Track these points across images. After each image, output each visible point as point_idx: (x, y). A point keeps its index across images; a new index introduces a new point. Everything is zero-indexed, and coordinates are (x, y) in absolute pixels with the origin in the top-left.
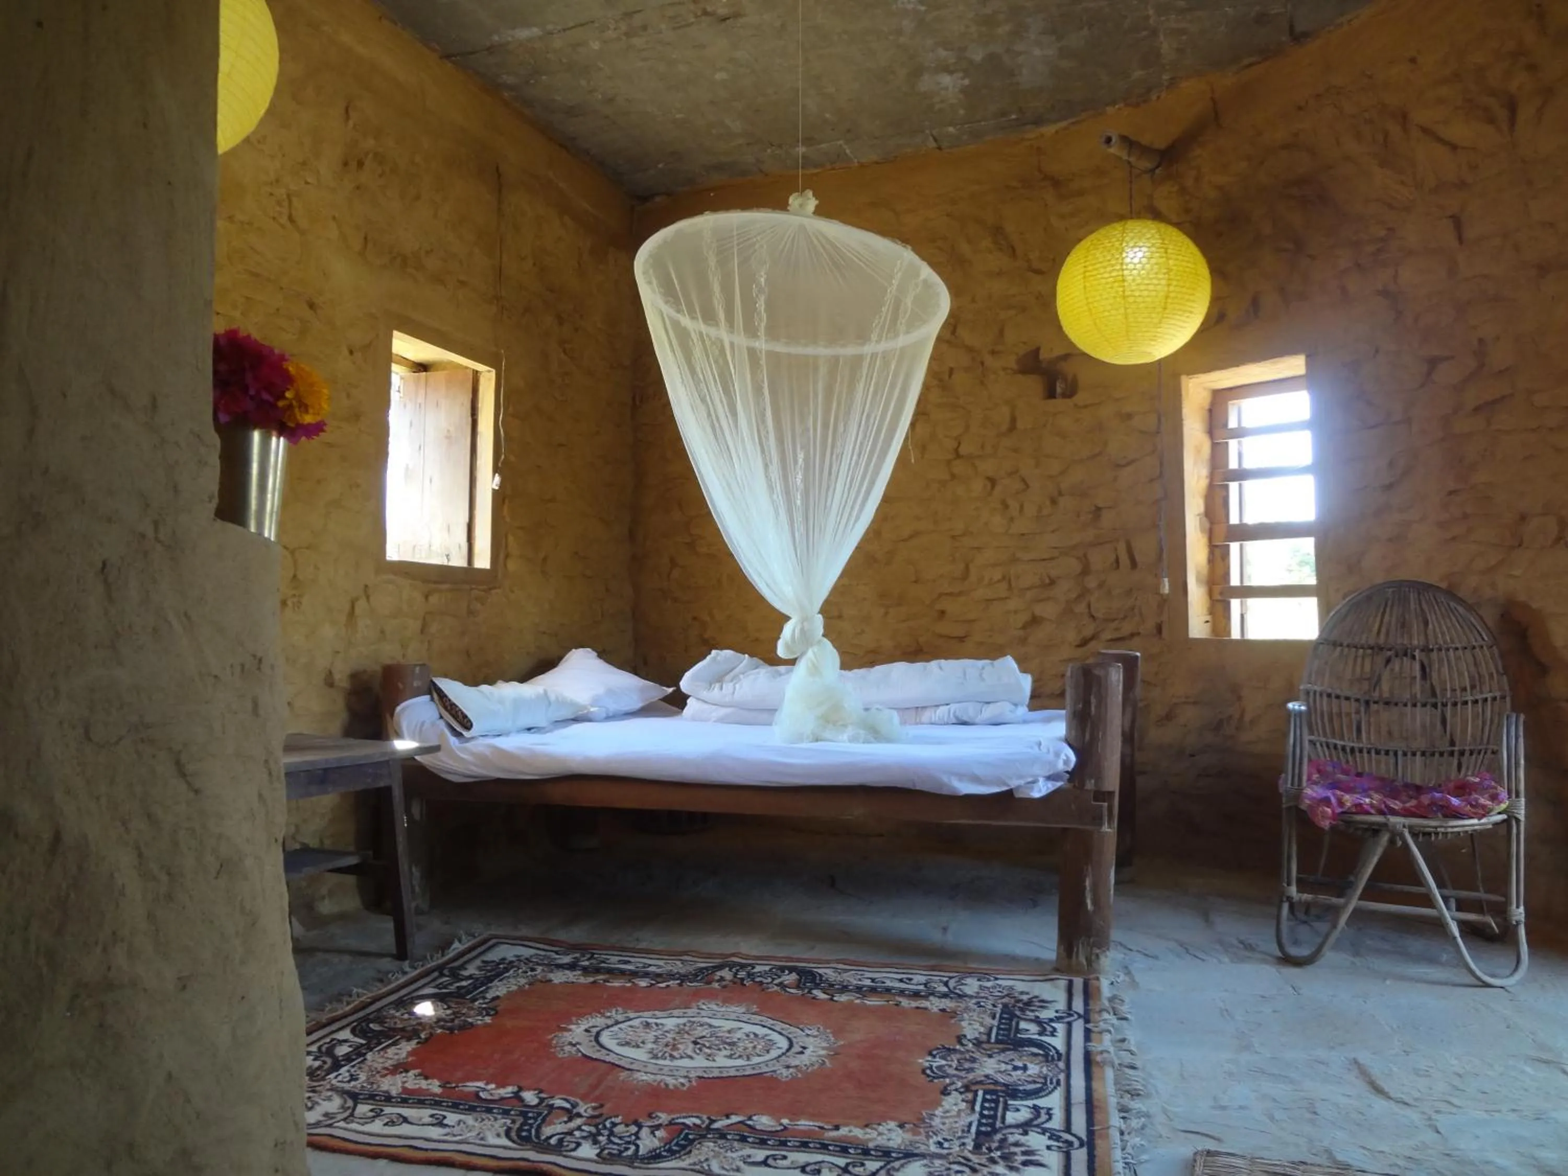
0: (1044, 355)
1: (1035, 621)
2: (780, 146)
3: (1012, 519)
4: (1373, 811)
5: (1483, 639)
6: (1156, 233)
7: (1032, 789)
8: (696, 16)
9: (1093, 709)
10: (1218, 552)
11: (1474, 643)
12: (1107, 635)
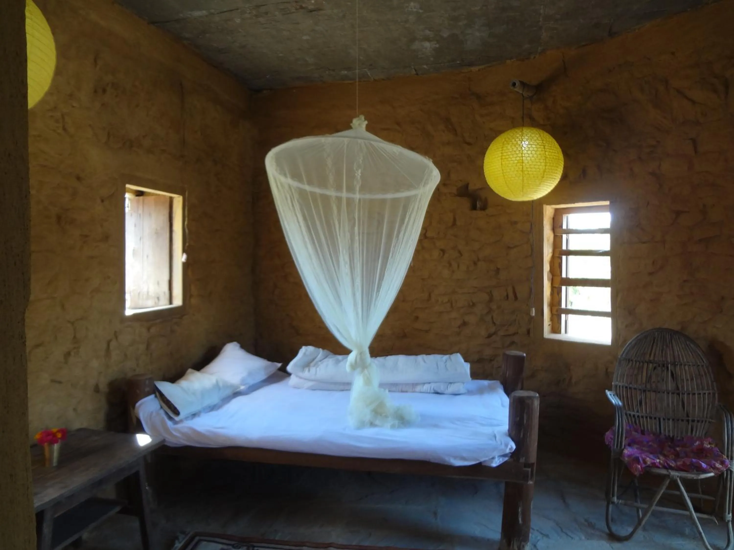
0: (471, 187)
1: (465, 324)
2: (334, 70)
3: (453, 272)
4: (661, 466)
5: (704, 362)
6: (539, 137)
7: (492, 462)
8: (296, 9)
9: (525, 421)
10: (556, 290)
11: (699, 364)
12: (501, 333)
